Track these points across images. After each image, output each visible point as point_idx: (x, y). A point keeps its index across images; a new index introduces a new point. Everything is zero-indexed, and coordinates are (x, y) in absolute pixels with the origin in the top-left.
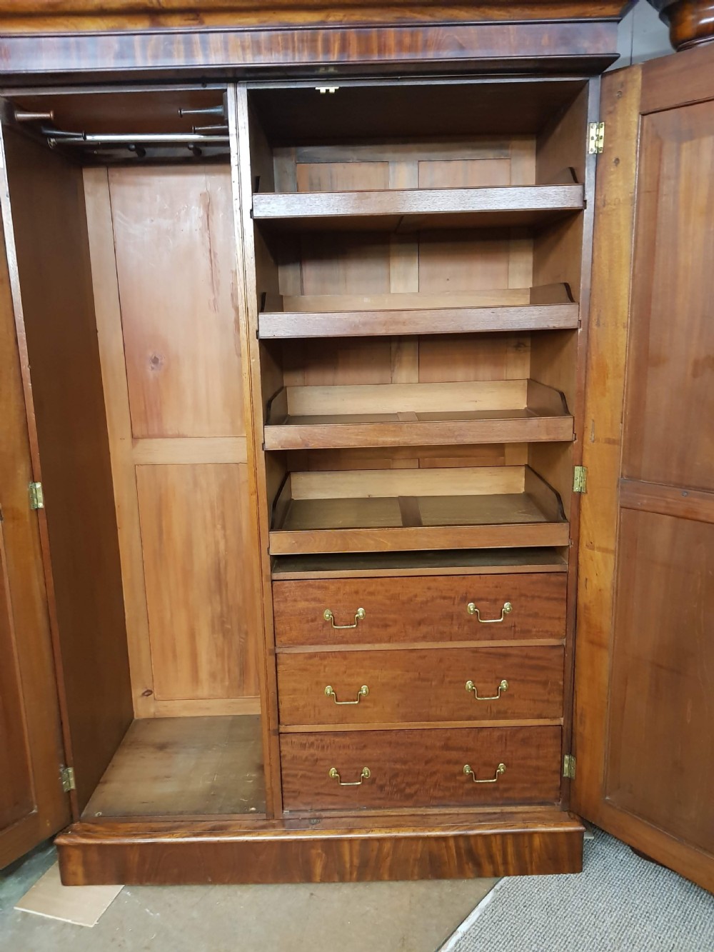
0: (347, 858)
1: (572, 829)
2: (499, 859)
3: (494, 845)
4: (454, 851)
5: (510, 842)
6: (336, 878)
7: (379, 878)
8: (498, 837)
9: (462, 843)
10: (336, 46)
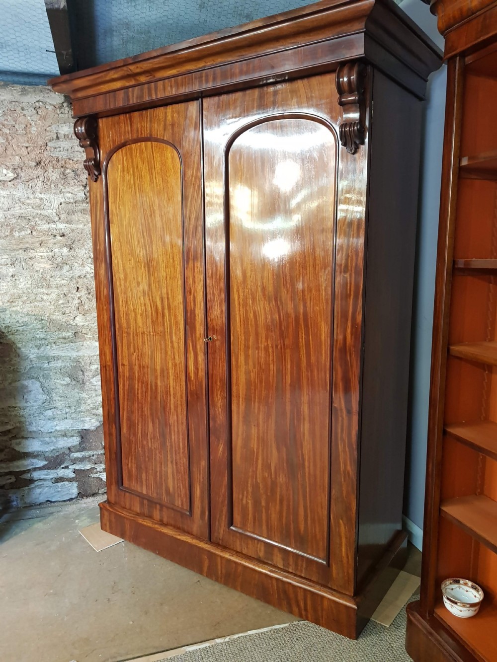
0: (219, 568)
1: (348, 604)
2: (302, 605)
3: (299, 594)
4: (276, 588)
5: (309, 596)
6: (214, 578)
7: (235, 588)
8: (302, 590)
9: (280, 585)
10: (211, 78)
